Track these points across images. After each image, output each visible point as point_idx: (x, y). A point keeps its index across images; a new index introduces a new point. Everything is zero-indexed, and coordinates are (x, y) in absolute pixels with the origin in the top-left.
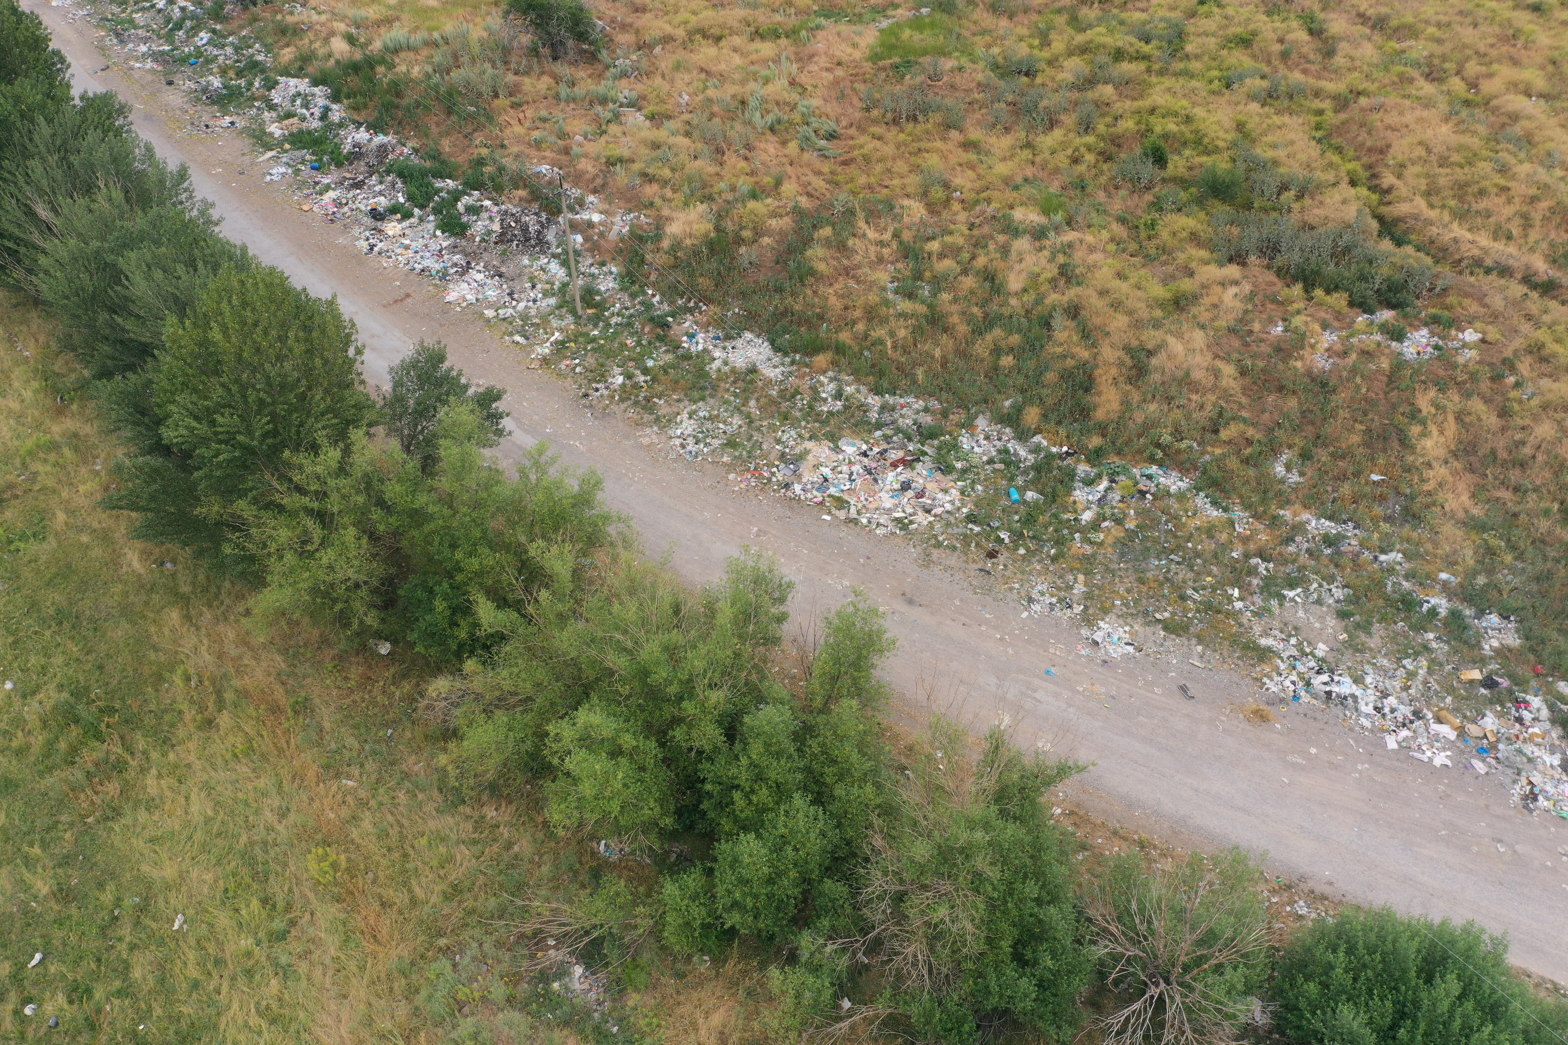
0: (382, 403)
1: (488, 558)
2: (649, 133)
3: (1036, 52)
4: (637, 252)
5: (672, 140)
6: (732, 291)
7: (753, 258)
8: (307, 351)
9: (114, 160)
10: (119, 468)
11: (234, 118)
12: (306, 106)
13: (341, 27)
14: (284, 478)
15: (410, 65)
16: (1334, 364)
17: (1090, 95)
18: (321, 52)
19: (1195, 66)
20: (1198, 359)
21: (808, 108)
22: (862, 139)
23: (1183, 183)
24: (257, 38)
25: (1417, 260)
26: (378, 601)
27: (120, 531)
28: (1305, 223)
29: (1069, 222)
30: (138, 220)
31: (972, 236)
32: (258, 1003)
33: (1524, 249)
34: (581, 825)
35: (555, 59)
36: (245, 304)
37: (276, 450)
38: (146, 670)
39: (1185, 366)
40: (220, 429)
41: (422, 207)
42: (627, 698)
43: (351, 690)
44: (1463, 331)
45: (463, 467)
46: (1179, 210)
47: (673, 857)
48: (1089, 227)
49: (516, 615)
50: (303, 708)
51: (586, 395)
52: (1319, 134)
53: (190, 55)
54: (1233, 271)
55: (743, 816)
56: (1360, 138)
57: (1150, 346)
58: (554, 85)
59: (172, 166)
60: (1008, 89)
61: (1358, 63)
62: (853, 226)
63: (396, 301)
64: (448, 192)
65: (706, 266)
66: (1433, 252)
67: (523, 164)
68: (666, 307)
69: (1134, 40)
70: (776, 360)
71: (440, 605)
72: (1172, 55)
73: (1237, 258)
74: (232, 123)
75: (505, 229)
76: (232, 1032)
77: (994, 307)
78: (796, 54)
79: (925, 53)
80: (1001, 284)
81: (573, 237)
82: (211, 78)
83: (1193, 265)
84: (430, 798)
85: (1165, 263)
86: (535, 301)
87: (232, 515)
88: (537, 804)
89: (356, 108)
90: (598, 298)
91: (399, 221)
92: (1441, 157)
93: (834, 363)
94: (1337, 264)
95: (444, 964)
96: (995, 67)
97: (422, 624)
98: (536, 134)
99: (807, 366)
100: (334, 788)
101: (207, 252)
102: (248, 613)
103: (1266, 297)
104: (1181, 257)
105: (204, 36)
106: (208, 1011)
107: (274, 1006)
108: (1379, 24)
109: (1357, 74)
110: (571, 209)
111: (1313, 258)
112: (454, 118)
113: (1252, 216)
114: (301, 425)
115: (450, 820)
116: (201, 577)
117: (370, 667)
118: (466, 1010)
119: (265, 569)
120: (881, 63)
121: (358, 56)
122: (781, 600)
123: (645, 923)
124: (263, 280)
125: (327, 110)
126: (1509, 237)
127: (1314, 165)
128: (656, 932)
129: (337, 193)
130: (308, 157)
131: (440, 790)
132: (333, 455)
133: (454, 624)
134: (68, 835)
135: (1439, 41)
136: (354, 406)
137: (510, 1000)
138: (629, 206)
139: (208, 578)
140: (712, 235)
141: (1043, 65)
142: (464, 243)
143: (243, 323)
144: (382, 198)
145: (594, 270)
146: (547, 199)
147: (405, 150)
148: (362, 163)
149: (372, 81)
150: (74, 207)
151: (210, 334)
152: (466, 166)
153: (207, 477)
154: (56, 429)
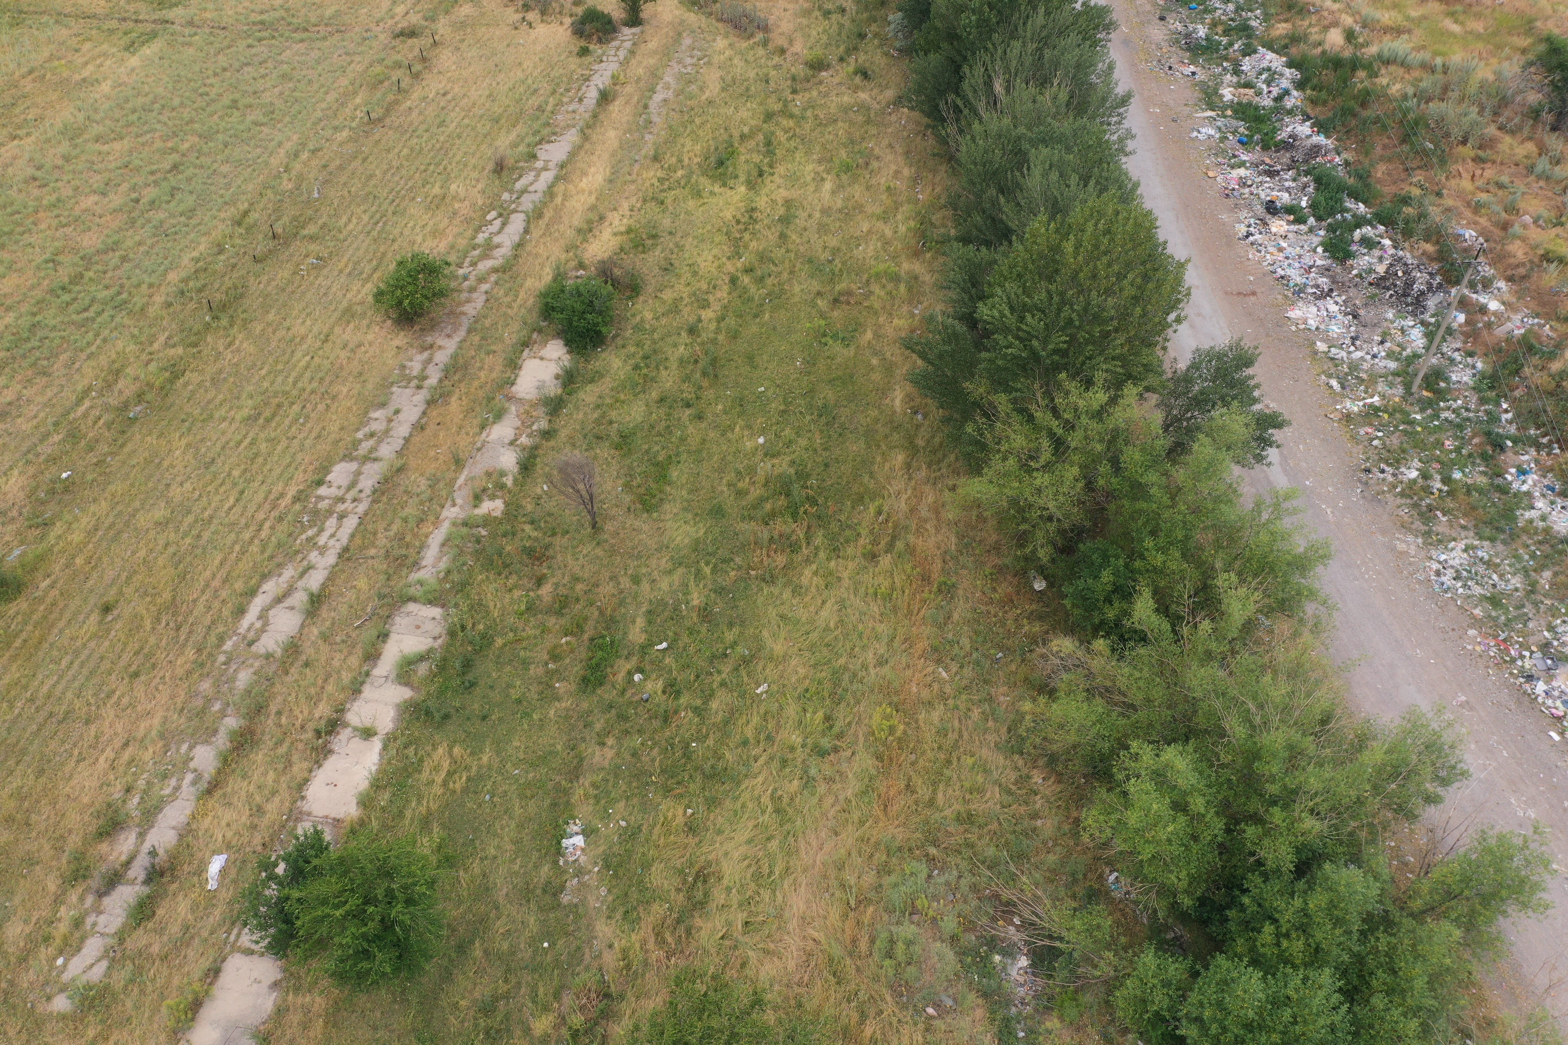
0: (1170, 375)
1: (1175, 562)
4: (1516, 360)
8: (1135, 298)
9: (1078, 66)
10: (931, 319)
11: (1198, 70)
12: (1269, 83)
13: (1348, 20)
14: (1048, 395)
15: (1395, 80)
18: (1315, 37)
26: (1060, 542)
27: (902, 370)
30: (1066, 124)
32: (776, 789)
34: (1105, 845)
35: (1554, 129)
36: (1107, 232)
37: (1057, 368)
38: (855, 488)
40: (1024, 327)
41: (1319, 219)
42: (1223, 766)
43: (991, 602)
45: (1207, 469)
47: (1170, 935)
49: (1169, 627)
50: (947, 590)
51: (1368, 471)
55: (1262, 950)
58: (1535, 154)
59: (1121, 89)
63: (1239, 294)
64: (1354, 216)
67: (1449, 220)
68: (1513, 429)
71: (1106, 576)
74: (1194, 73)
75: (1390, 273)
76: (746, 796)
81: (1455, 313)
82: (1200, 26)
84: (997, 731)
86: (1374, 356)
87: (991, 404)
88: (1080, 799)
89: (1313, 102)
90: (1443, 385)
91: (1289, 223)
95: (923, 869)
97: (1081, 584)
98: (1483, 197)
100: (930, 670)
101: (1105, 174)
102: (953, 488)
106: (741, 768)
107: (786, 800)
110: (1472, 286)
112: (1406, 148)
114: (1090, 358)
115: (1001, 760)
116: (937, 440)
117: (1018, 593)
118: (916, 918)
119: (986, 461)
121: (1347, 54)
122: (1445, 782)
123: (1107, 969)
124: (1136, 218)
125: (1287, 92)
128: (1111, 985)
129: (1248, 173)
130: (1241, 130)
131: (1009, 730)
132: (1100, 397)
133: (1109, 601)
134: (733, 574)
136: (1144, 365)
137: (954, 939)
138: (1539, 310)
139: (941, 444)
142: (1339, 269)
143: (1096, 247)
144: (1286, 195)
145: (1457, 356)
146: (1452, 264)
147: (1337, 159)
148: (1288, 155)
149: (1345, 82)
150: (1024, 92)
151: (1064, 244)
152: (1389, 198)
153: (990, 361)
154: (906, 266)
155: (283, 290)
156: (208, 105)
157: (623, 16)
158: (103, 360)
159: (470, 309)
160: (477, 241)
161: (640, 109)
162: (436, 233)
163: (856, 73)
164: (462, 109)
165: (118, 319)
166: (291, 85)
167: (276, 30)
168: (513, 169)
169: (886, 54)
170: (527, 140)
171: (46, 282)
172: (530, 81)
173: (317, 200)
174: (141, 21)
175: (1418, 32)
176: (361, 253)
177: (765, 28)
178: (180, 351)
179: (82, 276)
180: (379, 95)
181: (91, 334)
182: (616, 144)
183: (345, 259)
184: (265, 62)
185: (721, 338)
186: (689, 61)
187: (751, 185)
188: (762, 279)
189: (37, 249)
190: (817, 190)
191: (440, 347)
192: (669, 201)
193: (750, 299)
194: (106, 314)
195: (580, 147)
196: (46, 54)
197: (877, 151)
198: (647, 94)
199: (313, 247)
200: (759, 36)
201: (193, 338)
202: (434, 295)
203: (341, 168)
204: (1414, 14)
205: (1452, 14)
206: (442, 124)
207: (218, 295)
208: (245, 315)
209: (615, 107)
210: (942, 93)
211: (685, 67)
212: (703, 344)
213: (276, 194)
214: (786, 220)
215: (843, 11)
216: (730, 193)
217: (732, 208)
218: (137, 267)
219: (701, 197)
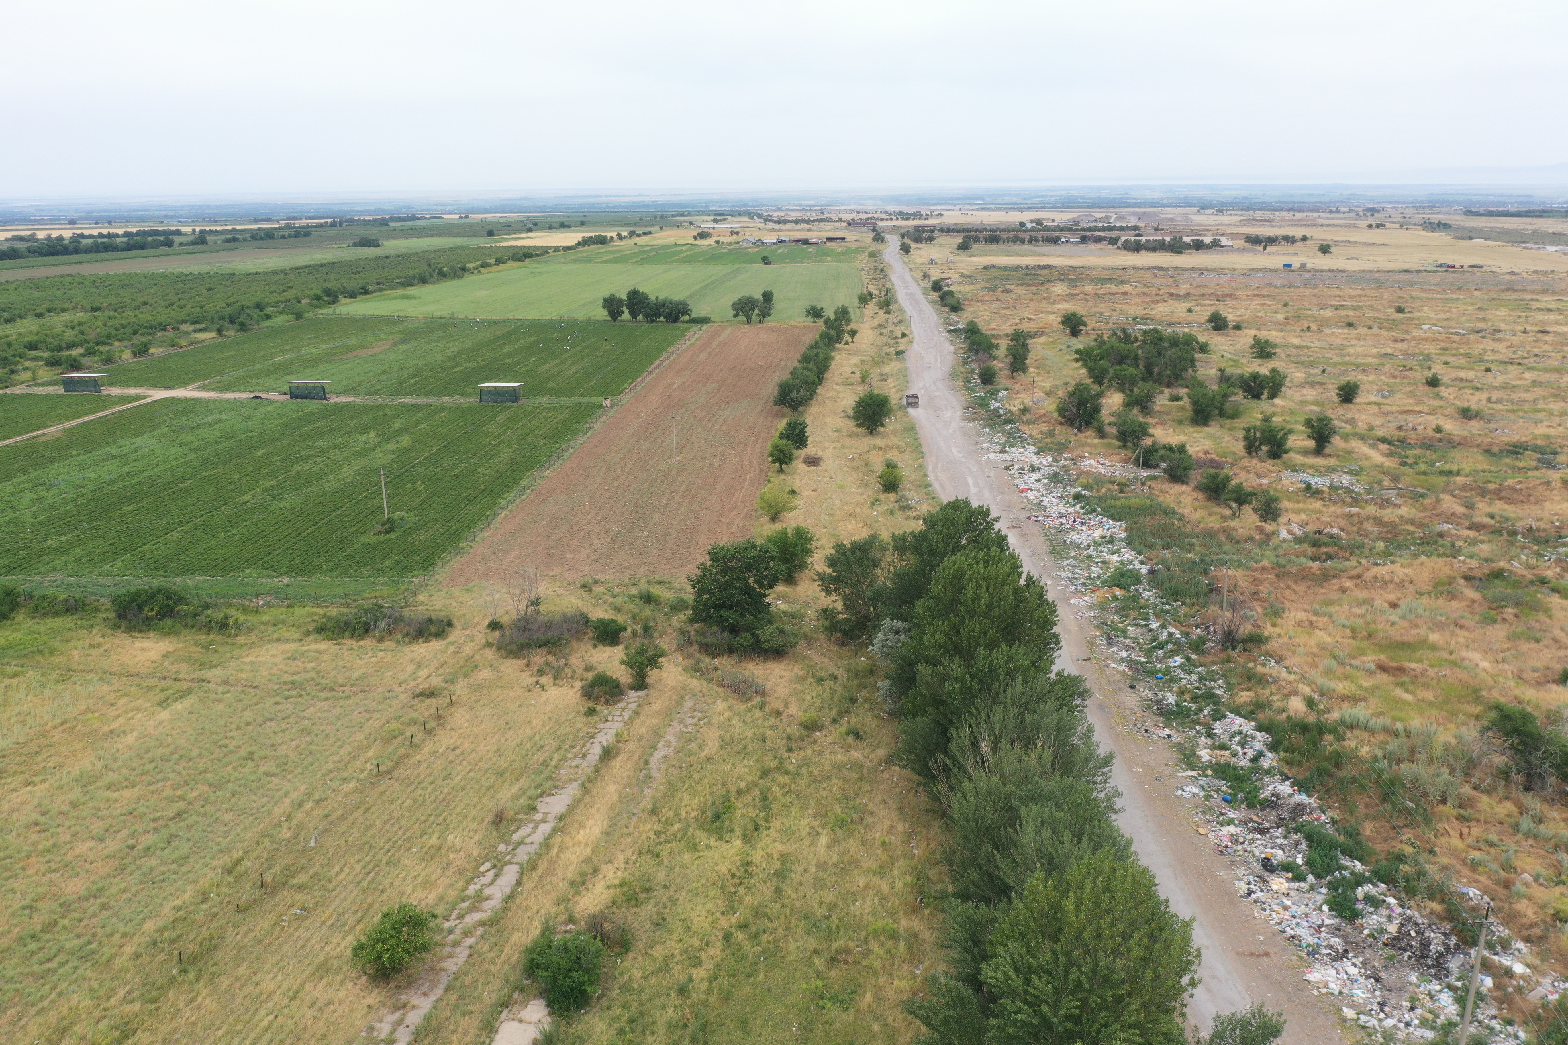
8: (1144, 959)
9: (1058, 729)
10: (933, 980)
11: (1173, 733)
12: (1242, 745)
13: (1306, 690)
15: (1362, 743)
18: (1277, 704)
24: (1224, 676)
27: (906, 1038)
30: (1053, 782)
35: (1528, 789)
36: (1107, 889)
40: (1032, 990)
41: (1318, 876)
53: (1160, 671)
58: (1516, 814)
59: (1102, 751)
63: (1252, 954)
64: (1352, 873)
67: (1449, 878)
74: (1169, 736)
75: (1402, 933)
81: (1480, 977)
82: (1168, 694)
86: (1408, 1024)
89: (1289, 763)
91: (1289, 880)
98: (1477, 855)
101: (1097, 831)
105: (1179, 660)
110: (1490, 946)
112: (1388, 807)
114: (1106, 1026)
121: (1311, 719)
124: (1133, 875)
125: (1261, 754)
129: (1238, 830)
130: (1224, 788)
136: (1164, 1035)
142: (1349, 929)
143: (1098, 905)
144: (1280, 852)
145: (1494, 1023)
146: (1464, 924)
147: (1323, 818)
148: (1274, 813)
149: (1315, 745)
150: (1010, 754)
151: (1064, 901)
152: (1383, 856)
153: (1001, 1029)
154: (904, 923)
155: (260, 942)
156: (225, 756)
157: (630, 680)
158: (53, 1017)
159: (451, 965)
160: (467, 893)
161: (641, 764)
162: (427, 884)
163: (848, 733)
164: (469, 763)
165: (80, 971)
166: (308, 739)
167: (305, 689)
168: (513, 820)
169: (877, 717)
170: (528, 794)
171: (18, 929)
172: (537, 738)
173: (313, 849)
174: (180, 680)
175: (1373, 700)
176: (347, 904)
177: (763, 693)
178: (137, 1007)
179: (56, 923)
180: (391, 748)
181: (47, 987)
182: (615, 797)
183: (330, 910)
184: (288, 717)
185: (712, 999)
186: (690, 721)
187: (747, 839)
188: (756, 935)
189: (19, 895)
190: (812, 844)
191: (414, 1007)
192: (664, 854)
193: (744, 957)
194: (70, 965)
195: (580, 801)
196: (83, 708)
197: (871, 807)
198: (649, 751)
199: (300, 897)
200: (757, 700)
201: (154, 993)
202: (416, 949)
203: (342, 818)
204: (1366, 684)
205: (1402, 685)
206: (448, 776)
207: (191, 946)
208: (214, 969)
209: (617, 763)
210: (931, 753)
211: (686, 726)
212: (693, 1006)
213: (272, 843)
214: (781, 874)
215: (835, 678)
216: (725, 846)
217: (728, 862)
218: (113, 915)
219: (696, 850)
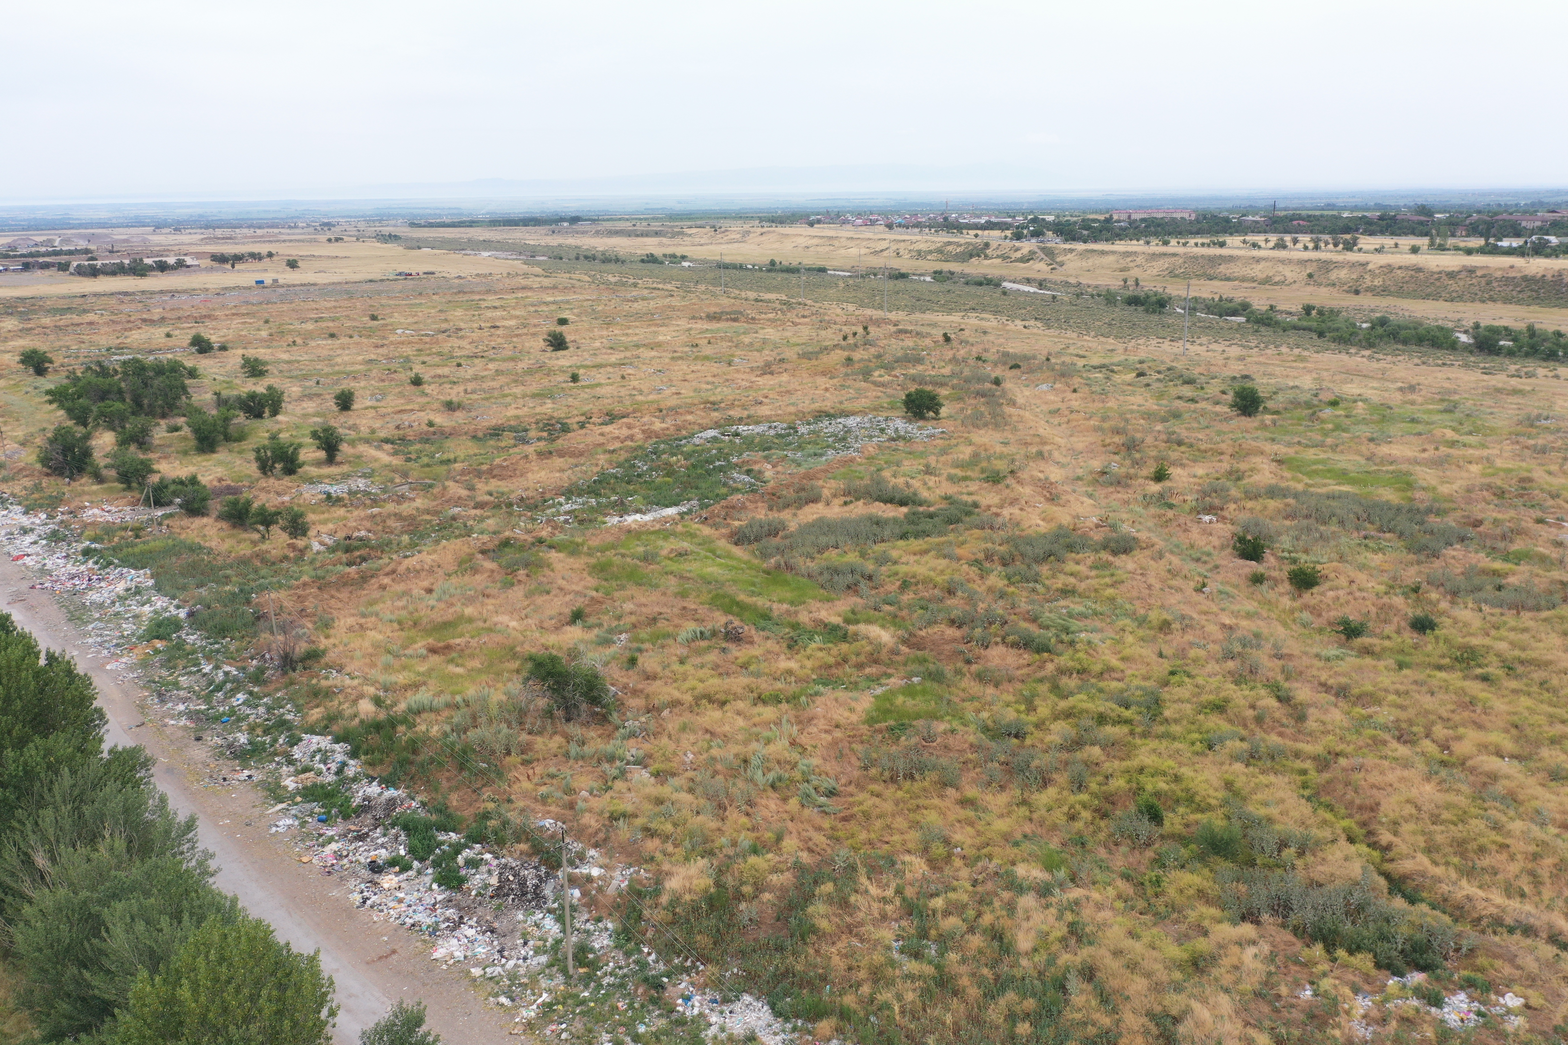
2: (652, 788)
3: (1023, 716)
4: (634, 907)
5: (675, 796)
6: (731, 950)
7: (754, 915)
8: (278, 1012)
9: (126, 811)
11: (252, 773)
12: (324, 762)
13: (371, 690)
15: (430, 724)
16: (1374, 1032)
17: (1079, 755)
18: (348, 712)
19: (1176, 729)
20: (1228, 1027)
21: (808, 766)
22: (861, 796)
23: (1182, 840)
24: (291, 700)
25: (1435, 918)
28: (1312, 880)
29: (1073, 879)
30: (134, 870)
31: (977, 893)
33: (1542, 907)
35: (568, 720)
36: (222, 959)
39: (1215, 1034)
41: (422, 860)
44: (1503, 996)
46: (1183, 867)
48: (1094, 883)
52: (1307, 793)
53: (224, 714)
54: (1247, 929)
56: (1348, 797)
57: (1174, 1012)
58: (564, 744)
59: (182, 818)
60: (1001, 749)
61: (1330, 727)
62: (855, 882)
63: (380, 958)
64: (450, 845)
65: (705, 923)
66: (1449, 909)
67: (528, 818)
68: (661, 967)
69: (1114, 706)
70: (777, 1026)
72: (1153, 719)
73: (1249, 916)
74: (250, 777)
75: (503, 883)
77: (1004, 968)
78: (796, 717)
79: (918, 716)
80: (1010, 943)
81: (570, 891)
82: (239, 735)
83: (1206, 923)
85: (1176, 922)
86: (525, 959)
89: (372, 764)
90: (591, 956)
91: (397, 874)
92: (1432, 815)
93: (839, 1030)
94: (1353, 923)
96: (986, 729)
98: (543, 790)
99: (809, 1033)
101: (196, 903)
103: (1287, 958)
104: (1192, 915)
105: (241, 697)
108: (1342, 692)
109: (1331, 737)
110: (571, 863)
111: (1328, 916)
112: (465, 774)
113: (1257, 872)
120: (877, 726)
121: (382, 716)
124: (247, 934)
125: (344, 764)
126: (1523, 895)
127: (1309, 822)
129: (340, 845)
130: (317, 810)
135: (1402, 708)
138: (629, 860)
140: (712, 890)
141: (1031, 728)
142: (459, 896)
143: (216, 980)
144: (383, 851)
145: (588, 926)
146: (547, 853)
147: (414, 804)
148: (369, 816)
149: (391, 740)
150: (74, 857)
151: (178, 992)
152: (471, 820)
175: (432, 682)
204: (422, 669)
205: (452, 661)
